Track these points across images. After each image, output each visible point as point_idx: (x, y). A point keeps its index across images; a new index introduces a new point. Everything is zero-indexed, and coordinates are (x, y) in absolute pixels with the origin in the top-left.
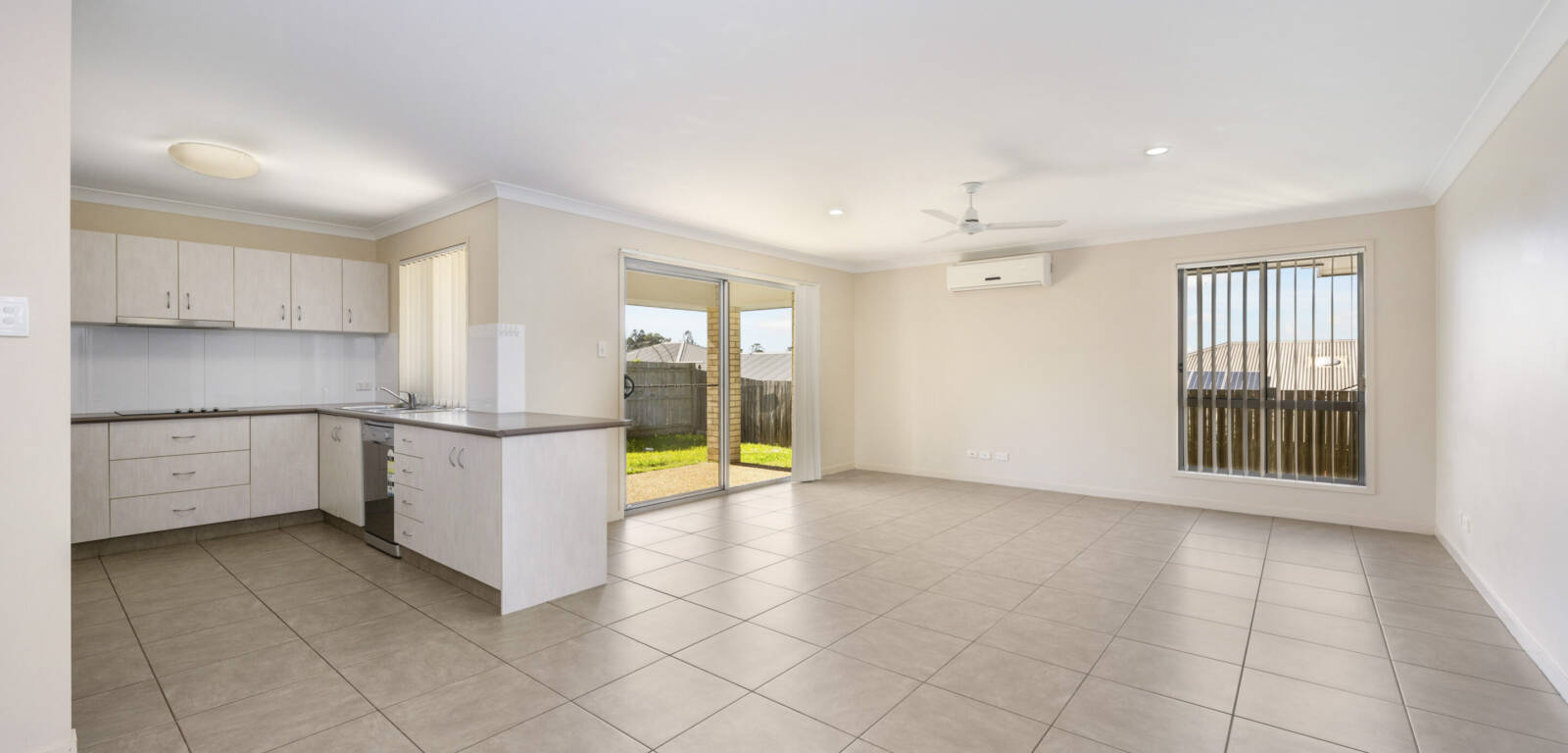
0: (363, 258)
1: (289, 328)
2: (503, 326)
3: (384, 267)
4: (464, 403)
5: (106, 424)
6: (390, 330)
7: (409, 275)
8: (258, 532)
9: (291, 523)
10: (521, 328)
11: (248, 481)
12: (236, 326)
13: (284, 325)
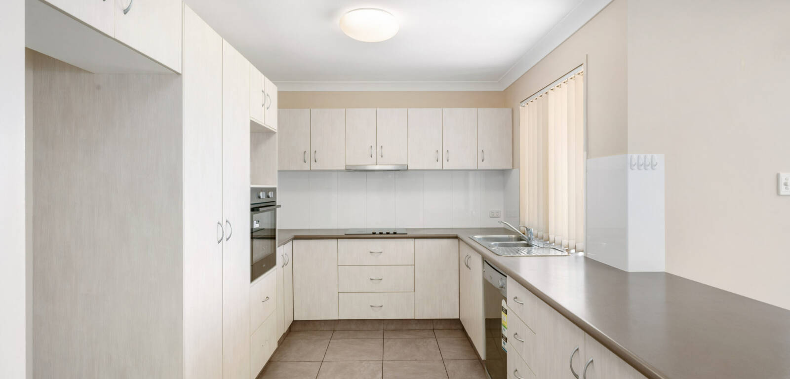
0: (493, 106)
1: (441, 168)
2: (635, 156)
3: (507, 111)
4: (581, 246)
5: (336, 240)
6: (513, 166)
7: (527, 115)
8: (420, 330)
9: (441, 327)
10: (659, 158)
11: (413, 291)
12: (409, 168)
13: (438, 166)
